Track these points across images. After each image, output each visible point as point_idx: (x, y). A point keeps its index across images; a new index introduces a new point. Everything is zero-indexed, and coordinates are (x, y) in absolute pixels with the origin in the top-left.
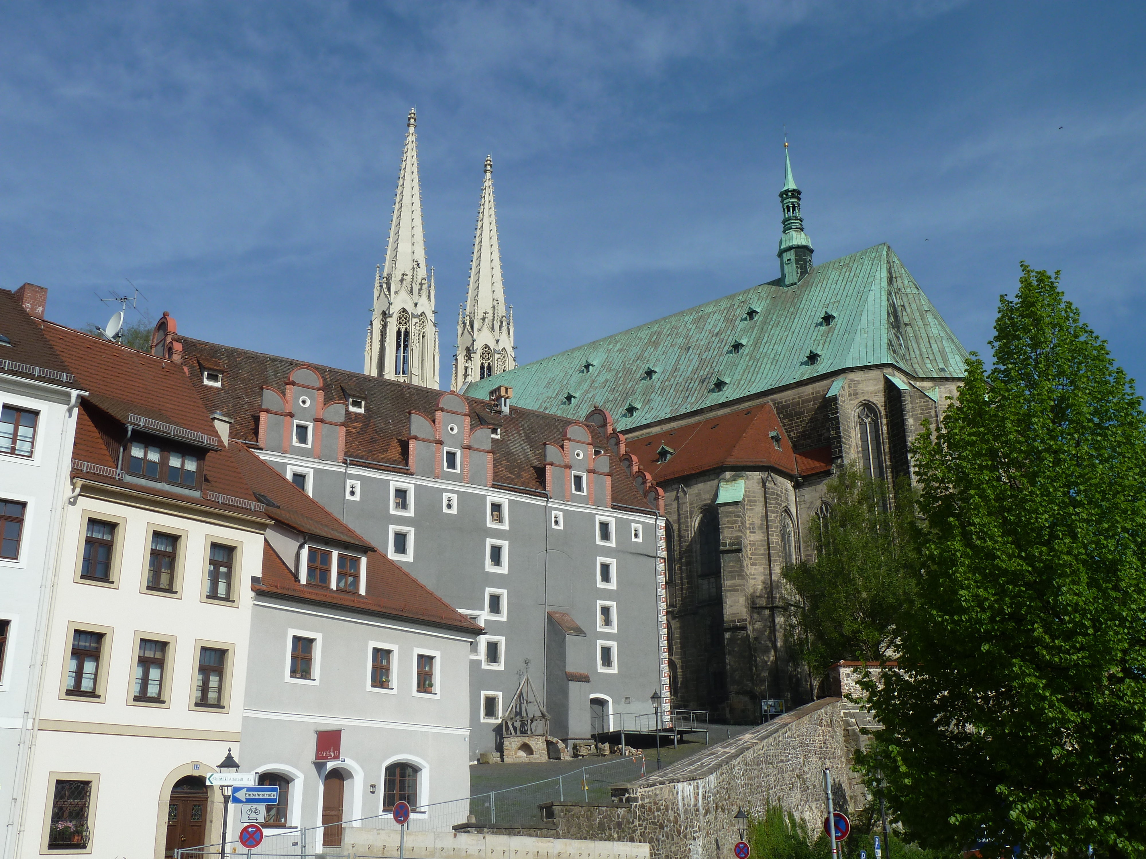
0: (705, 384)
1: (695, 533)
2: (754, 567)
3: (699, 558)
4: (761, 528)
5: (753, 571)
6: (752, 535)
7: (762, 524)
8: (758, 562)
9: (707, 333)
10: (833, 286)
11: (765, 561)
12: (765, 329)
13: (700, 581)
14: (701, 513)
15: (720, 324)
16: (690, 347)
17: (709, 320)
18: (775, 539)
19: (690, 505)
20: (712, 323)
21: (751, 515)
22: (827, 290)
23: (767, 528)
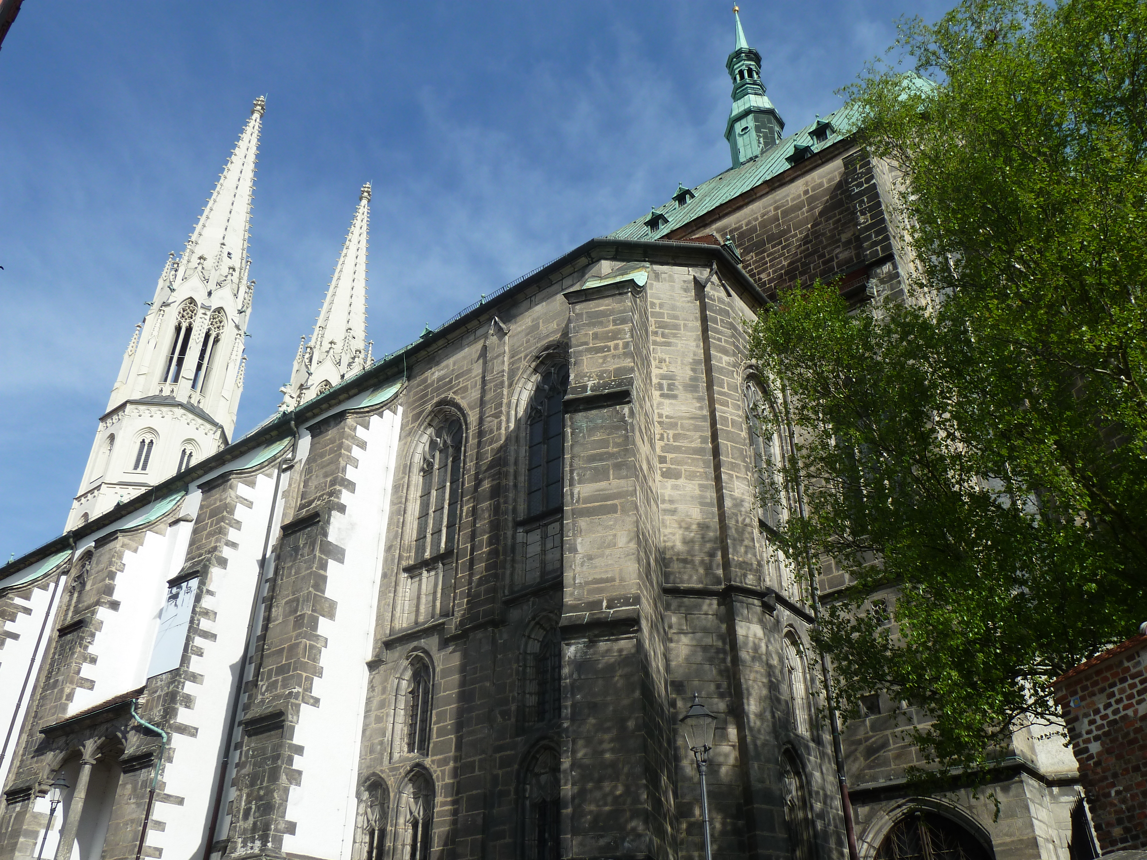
1: (518, 421)
2: (670, 482)
3: (522, 479)
4: (691, 387)
6: (667, 402)
7: (694, 379)
8: (683, 468)
11: (703, 468)
13: (521, 536)
14: (535, 371)
18: (732, 413)
19: (512, 356)
21: (667, 357)
23: (710, 386)
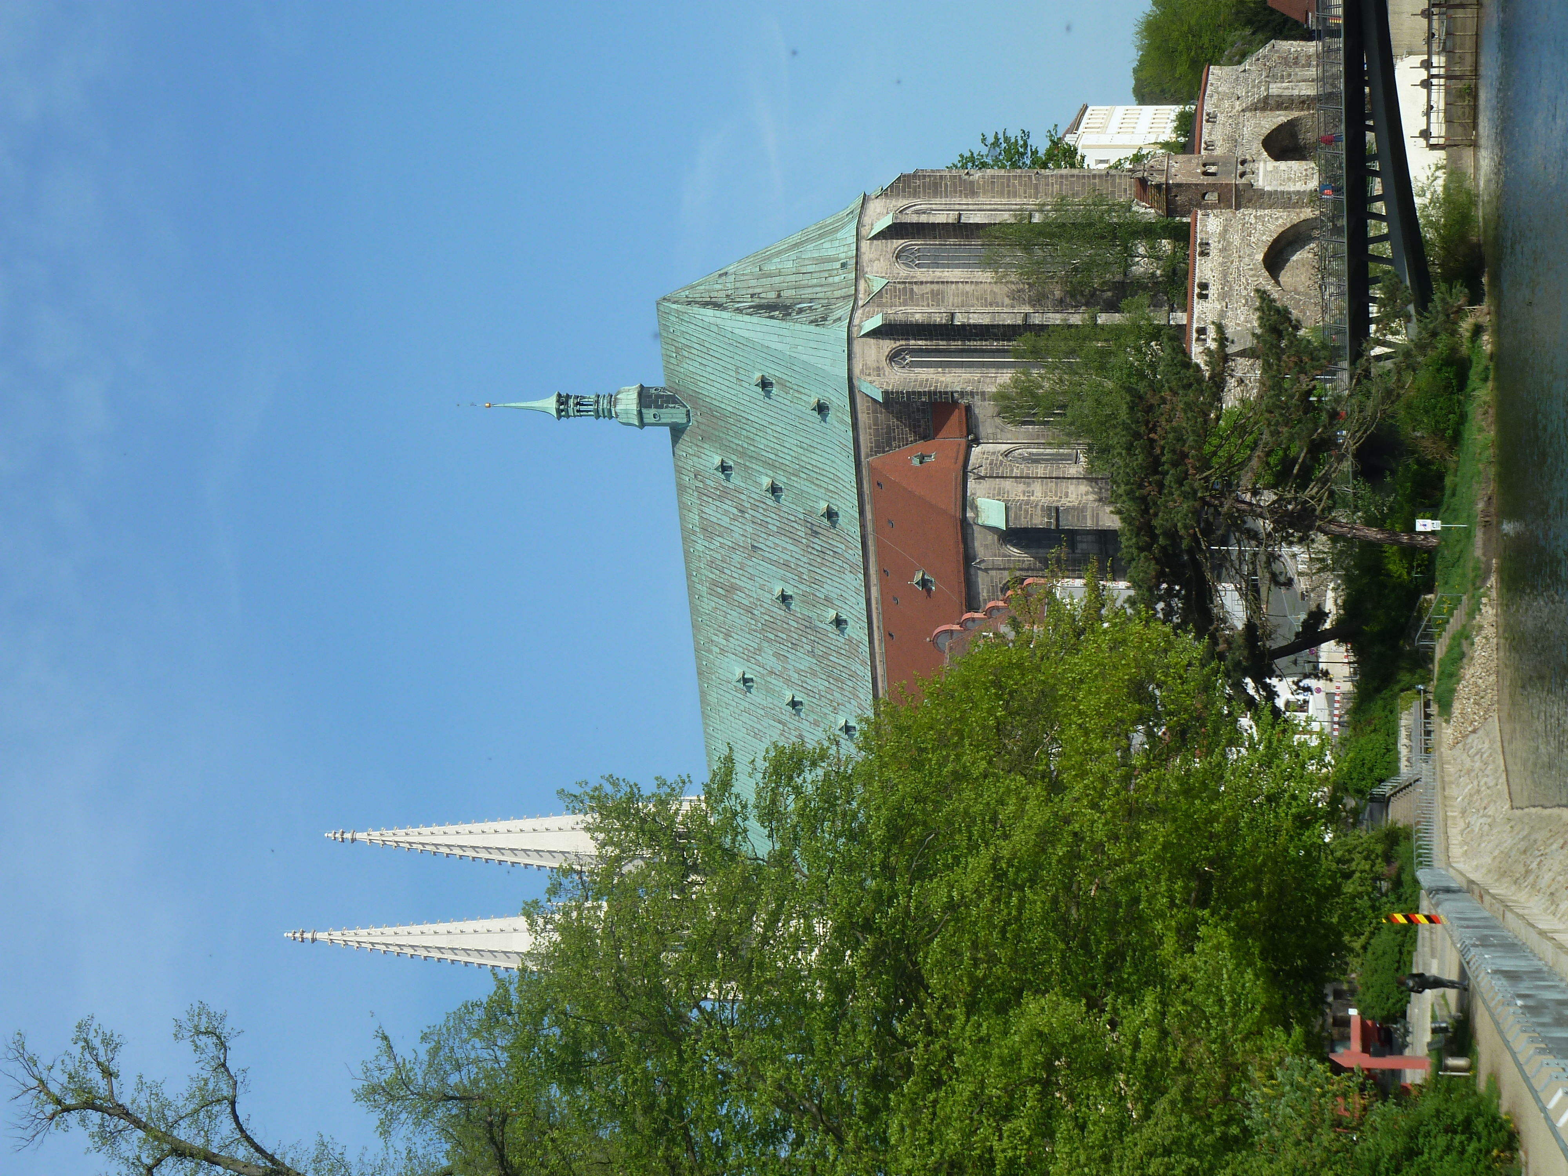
0: (820, 530)
1: (1026, 553)
2: (1070, 495)
3: (1053, 551)
4: (1029, 485)
5: (1074, 496)
7: (1023, 483)
8: (1064, 491)
9: (736, 523)
10: (709, 369)
11: (1064, 484)
12: (754, 454)
14: (1007, 546)
15: (726, 507)
16: (753, 546)
17: (715, 520)
18: (1040, 470)
19: (996, 556)
20: (719, 516)
21: (1018, 494)
22: (712, 377)
23: (1029, 478)
